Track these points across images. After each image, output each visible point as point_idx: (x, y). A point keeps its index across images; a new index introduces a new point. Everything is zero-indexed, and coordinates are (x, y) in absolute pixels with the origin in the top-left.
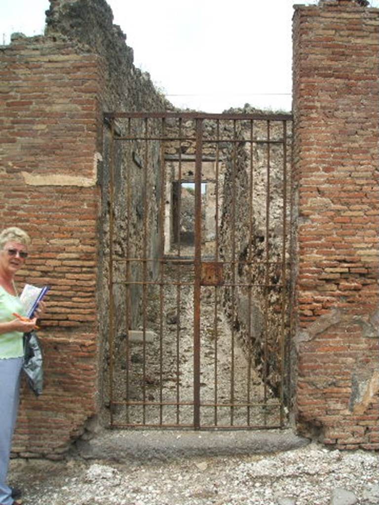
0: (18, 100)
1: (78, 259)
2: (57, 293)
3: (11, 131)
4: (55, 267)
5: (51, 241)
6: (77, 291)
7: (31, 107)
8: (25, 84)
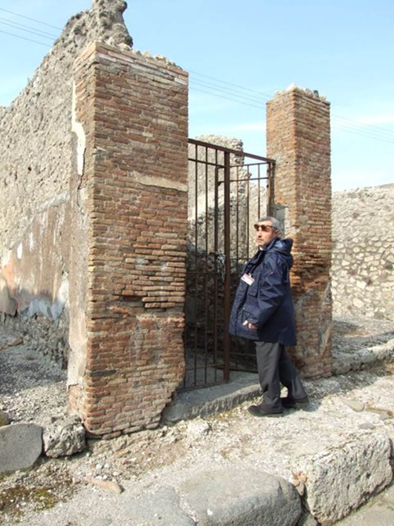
0: (129, 107)
1: (175, 250)
2: (160, 278)
3: (124, 132)
4: (159, 256)
5: (156, 234)
6: (175, 277)
7: (140, 115)
8: (134, 94)
